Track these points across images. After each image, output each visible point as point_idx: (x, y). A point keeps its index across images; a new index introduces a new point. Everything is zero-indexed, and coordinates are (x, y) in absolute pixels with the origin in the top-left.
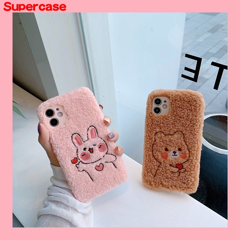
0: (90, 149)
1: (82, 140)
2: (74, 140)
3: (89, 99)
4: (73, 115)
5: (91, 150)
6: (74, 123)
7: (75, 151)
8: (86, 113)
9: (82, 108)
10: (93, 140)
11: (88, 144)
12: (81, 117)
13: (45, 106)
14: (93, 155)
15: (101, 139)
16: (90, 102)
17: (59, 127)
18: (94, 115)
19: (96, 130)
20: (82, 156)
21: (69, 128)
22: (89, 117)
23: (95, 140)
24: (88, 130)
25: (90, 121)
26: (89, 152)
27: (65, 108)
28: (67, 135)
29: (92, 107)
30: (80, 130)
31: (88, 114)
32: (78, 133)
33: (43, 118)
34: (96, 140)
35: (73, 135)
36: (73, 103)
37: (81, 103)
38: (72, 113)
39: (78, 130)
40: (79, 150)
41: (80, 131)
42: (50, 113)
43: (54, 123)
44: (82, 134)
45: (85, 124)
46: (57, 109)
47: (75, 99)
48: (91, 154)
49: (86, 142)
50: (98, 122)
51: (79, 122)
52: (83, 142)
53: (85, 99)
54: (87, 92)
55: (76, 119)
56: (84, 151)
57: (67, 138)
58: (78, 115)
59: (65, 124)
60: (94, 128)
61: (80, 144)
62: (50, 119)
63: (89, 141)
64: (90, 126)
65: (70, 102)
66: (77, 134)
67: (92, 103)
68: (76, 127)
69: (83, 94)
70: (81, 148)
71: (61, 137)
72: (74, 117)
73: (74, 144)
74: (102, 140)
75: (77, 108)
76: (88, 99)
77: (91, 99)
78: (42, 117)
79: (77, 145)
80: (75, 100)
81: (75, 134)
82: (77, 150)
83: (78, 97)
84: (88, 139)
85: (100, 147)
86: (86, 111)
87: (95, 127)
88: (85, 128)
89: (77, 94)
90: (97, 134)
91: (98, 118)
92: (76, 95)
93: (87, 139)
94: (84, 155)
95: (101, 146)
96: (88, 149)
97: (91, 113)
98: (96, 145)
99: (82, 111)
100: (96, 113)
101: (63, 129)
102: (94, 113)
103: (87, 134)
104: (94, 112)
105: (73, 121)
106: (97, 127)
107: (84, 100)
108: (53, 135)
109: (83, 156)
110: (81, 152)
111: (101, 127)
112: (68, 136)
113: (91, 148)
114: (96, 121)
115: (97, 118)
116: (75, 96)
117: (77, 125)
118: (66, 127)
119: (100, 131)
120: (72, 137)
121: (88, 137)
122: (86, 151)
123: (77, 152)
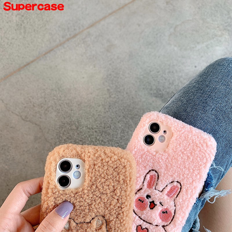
0: (153, 202)
1: (155, 184)
2: (148, 176)
3: (207, 155)
4: (173, 153)
5: (153, 205)
6: (166, 161)
7: (138, 187)
8: (188, 165)
9: (189, 155)
10: (166, 197)
11: (157, 196)
12: (180, 163)
13: (158, 117)
14: (149, 212)
15: (175, 206)
16: (203, 158)
17: (149, 149)
18: (194, 175)
19: (180, 192)
20: (139, 200)
21: (157, 160)
22: (187, 172)
23: (167, 199)
24: (172, 182)
25: (183, 176)
26: (149, 204)
27: (173, 139)
28: (147, 165)
29: (201, 165)
30: (164, 174)
31: (189, 167)
32: (159, 174)
33: (144, 125)
34: (168, 201)
35: (153, 170)
36: (186, 142)
37: (194, 150)
38: (175, 150)
39: (162, 172)
40: (142, 191)
41: (162, 174)
42: (155, 127)
43: (149, 140)
44: (161, 180)
45: (176, 174)
46: (165, 132)
47: (193, 140)
48: (148, 208)
49: (157, 192)
50: (190, 187)
51: (171, 165)
52: (154, 188)
53: (202, 150)
54: (211, 145)
55: (172, 160)
56: (146, 198)
57: (145, 167)
58: (178, 158)
59: (157, 152)
60: (179, 187)
61: (150, 186)
62: (150, 133)
63: (161, 193)
64: (178, 182)
65: (185, 138)
66: (157, 174)
67: (205, 161)
68: (164, 166)
69: (205, 144)
70: (145, 191)
71: (141, 161)
72: (172, 155)
73: (144, 180)
74: (174, 208)
75: (185, 150)
76: (204, 153)
77: (208, 156)
78: (145, 123)
79: (146, 183)
80: (191, 141)
81: (156, 171)
82: (141, 189)
83: (197, 142)
84: (163, 190)
85: (165, 213)
86: (190, 163)
87: (181, 188)
88: (171, 178)
89: (200, 137)
90: (176, 196)
91: (194, 182)
92: (198, 137)
93: (161, 190)
94: (141, 201)
95: (167, 213)
96: (150, 200)
97: (194, 171)
98: (162, 205)
99: (186, 158)
100: (198, 176)
101: (151, 155)
102: (197, 174)
103: (166, 186)
104: (196, 172)
105: (167, 158)
106: (184, 189)
107: (200, 150)
108: (136, 150)
109: (139, 202)
110: (142, 194)
111: (187, 194)
112: (147, 167)
113: (155, 203)
114: (189, 183)
115: (192, 182)
116: (196, 137)
117: (166, 165)
118: (155, 157)
119: (182, 197)
120: (150, 171)
121: (164, 188)
122: (147, 200)
123: (138, 191)
